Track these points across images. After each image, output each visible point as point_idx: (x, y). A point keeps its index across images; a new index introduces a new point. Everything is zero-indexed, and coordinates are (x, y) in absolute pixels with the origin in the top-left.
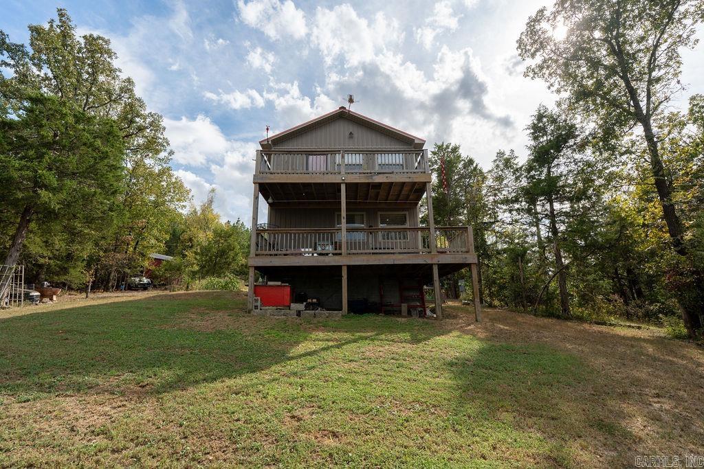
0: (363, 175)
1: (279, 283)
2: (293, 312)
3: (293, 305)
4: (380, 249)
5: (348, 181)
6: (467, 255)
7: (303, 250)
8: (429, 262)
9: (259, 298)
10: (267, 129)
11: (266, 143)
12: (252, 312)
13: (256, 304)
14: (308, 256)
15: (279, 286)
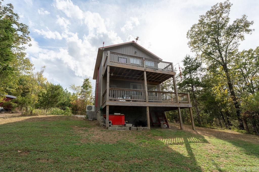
0: (153, 69)
1: (120, 114)
2: (128, 128)
3: (127, 125)
4: (151, 100)
5: (147, 71)
6: (188, 104)
7: (119, 98)
8: (177, 106)
9: (111, 121)
10: (104, 43)
11: (102, 49)
12: (109, 128)
13: (110, 124)
14: (122, 102)
15: (119, 115)
